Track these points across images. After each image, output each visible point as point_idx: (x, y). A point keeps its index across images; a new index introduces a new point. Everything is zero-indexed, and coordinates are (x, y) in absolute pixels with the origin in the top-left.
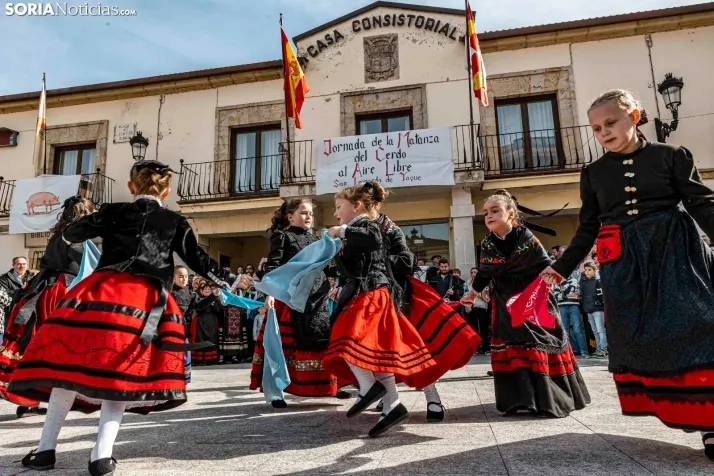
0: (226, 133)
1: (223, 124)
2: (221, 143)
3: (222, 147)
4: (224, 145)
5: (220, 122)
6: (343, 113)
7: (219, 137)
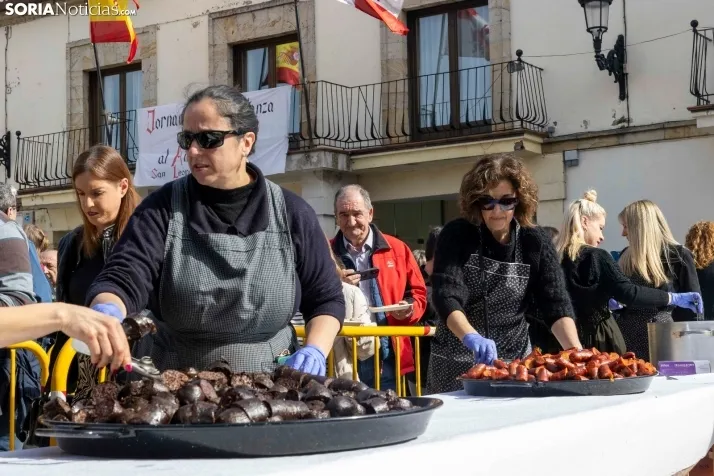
0: (80, 82)
1: (76, 68)
2: (74, 97)
3: (75, 102)
4: (78, 100)
5: (71, 66)
6: (213, 45)
7: (71, 88)
